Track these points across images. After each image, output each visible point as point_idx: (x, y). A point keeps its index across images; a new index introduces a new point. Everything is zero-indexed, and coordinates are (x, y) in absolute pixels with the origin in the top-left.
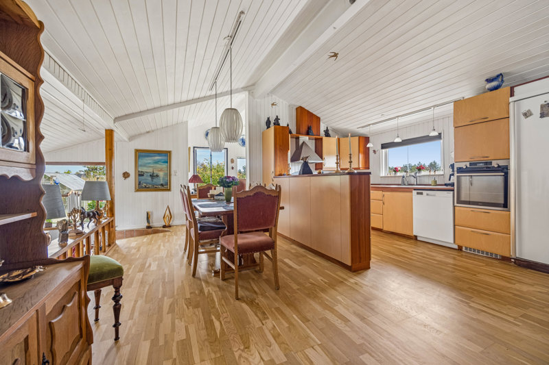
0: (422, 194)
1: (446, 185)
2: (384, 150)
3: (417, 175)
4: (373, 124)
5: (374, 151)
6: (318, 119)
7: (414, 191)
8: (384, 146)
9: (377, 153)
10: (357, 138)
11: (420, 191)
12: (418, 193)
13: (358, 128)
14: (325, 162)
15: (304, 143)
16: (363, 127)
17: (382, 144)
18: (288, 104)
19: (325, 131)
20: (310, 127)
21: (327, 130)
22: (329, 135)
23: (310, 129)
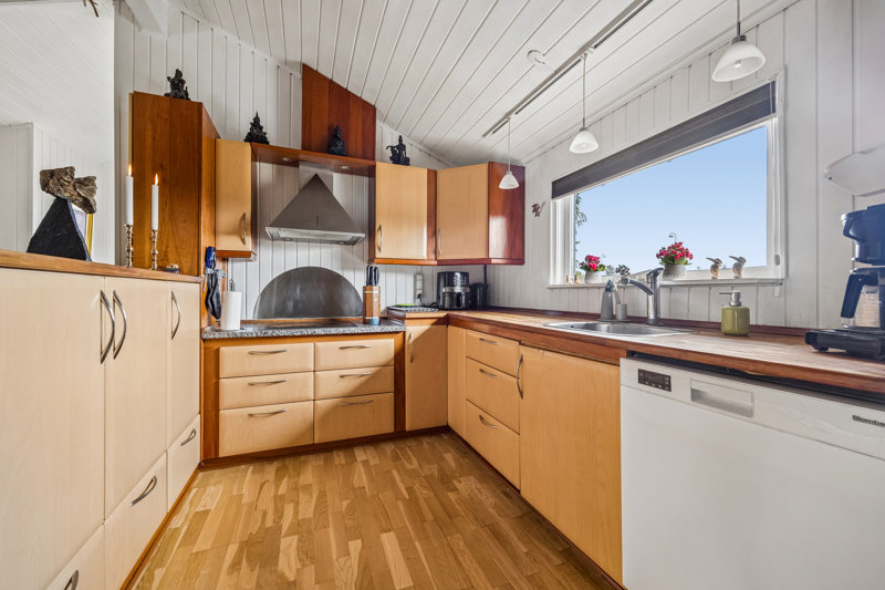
0: (664, 383)
1: (817, 340)
2: (560, 201)
3: (660, 280)
4: (518, 109)
5: (536, 209)
6: (369, 111)
7: (624, 362)
8: (560, 188)
9: (543, 212)
10: (484, 168)
11: (659, 367)
12: (645, 378)
13: (484, 136)
14: (380, 239)
15: (316, 179)
16: (495, 129)
17: (554, 183)
18: (272, 62)
19: (392, 148)
20: (336, 130)
21: (401, 147)
22: (406, 162)
23: (335, 136)
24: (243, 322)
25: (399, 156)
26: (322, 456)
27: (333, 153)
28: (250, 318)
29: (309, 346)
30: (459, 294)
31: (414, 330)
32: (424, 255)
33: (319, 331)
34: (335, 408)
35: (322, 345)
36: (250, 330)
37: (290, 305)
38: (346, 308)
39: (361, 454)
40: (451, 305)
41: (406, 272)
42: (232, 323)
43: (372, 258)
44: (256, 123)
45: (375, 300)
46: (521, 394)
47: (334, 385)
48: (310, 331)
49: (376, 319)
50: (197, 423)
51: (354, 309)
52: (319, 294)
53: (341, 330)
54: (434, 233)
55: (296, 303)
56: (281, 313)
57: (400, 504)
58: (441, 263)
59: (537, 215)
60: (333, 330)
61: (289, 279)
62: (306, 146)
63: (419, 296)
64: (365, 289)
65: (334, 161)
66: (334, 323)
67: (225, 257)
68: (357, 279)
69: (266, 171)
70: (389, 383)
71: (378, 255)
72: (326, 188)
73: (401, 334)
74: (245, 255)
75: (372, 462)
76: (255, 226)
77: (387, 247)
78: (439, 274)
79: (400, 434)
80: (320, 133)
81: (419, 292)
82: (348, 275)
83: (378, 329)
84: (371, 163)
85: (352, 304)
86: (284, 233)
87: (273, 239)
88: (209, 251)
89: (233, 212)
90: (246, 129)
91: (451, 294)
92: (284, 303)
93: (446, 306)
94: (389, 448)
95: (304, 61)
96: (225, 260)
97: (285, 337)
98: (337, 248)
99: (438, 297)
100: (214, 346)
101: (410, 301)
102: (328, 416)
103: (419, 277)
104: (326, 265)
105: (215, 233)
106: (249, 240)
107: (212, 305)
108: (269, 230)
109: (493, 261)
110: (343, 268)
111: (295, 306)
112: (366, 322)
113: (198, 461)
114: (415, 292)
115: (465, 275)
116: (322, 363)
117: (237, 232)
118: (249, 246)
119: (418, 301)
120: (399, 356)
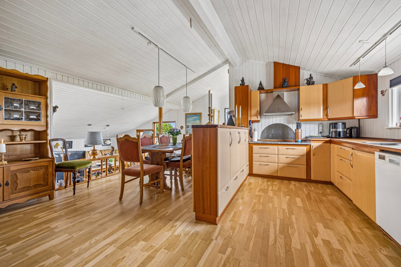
0: (383, 158)
2: (394, 89)
6: (297, 69)
7: (376, 153)
8: (394, 83)
9: (386, 94)
10: (350, 80)
11: (382, 154)
12: (380, 157)
13: (350, 66)
14: (301, 113)
15: (278, 96)
16: (354, 63)
17: (391, 81)
18: (265, 63)
19: (307, 79)
20: (285, 79)
21: (311, 78)
22: (313, 83)
23: (285, 81)
24: (258, 140)
25: (310, 82)
26: (280, 181)
27: (284, 87)
28: (259, 139)
29: (276, 147)
30: (340, 132)
31: (315, 145)
32: (321, 117)
33: (279, 143)
34: (284, 167)
35: (280, 147)
36: (259, 142)
37: (271, 135)
38: (290, 137)
39: (293, 182)
40: (336, 136)
41: (314, 124)
42: (255, 139)
43: (299, 120)
44: (261, 84)
45: (300, 134)
46: (352, 166)
47: (284, 160)
48: (276, 143)
49: (300, 140)
50: (248, 163)
51: (292, 137)
52: (280, 132)
53: (286, 143)
54: (326, 108)
55: (272, 135)
56: (268, 137)
57: (304, 195)
58: (329, 119)
59: (383, 95)
60: (284, 143)
61: (270, 127)
62: (275, 87)
63: (321, 133)
64: (296, 130)
65: (285, 89)
66: (285, 141)
67: (253, 122)
68: (293, 127)
69: (263, 96)
70: (304, 162)
71: (301, 118)
72: (282, 99)
73: (309, 146)
74: (258, 121)
75: (297, 185)
76: (260, 113)
77: (304, 115)
78: (330, 124)
79: (308, 180)
80: (280, 81)
81: (320, 131)
82: (290, 126)
83: (300, 143)
84: (298, 87)
85: (292, 135)
86: (268, 114)
87: (265, 116)
88: (250, 121)
89: (255, 110)
90: (258, 86)
91: (336, 132)
92: (269, 135)
93: (333, 136)
94: (304, 183)
95: (274, 61)
96: (252, 123)
97: (269, 144)
98: (286, 117)
99: (330, 133)
100: (251, 145)
101: (316, 134)
102: (283, 168)
103: (320, 125)
104: (282, 122)
105: (251, 116)
106: (259, 117)
107: (251, 135)
108: (264, 114)
109: (356, 118)
110: (288, 123)
111: (272, 136)
112: (296, 141)
113: (248, 173)
114: (319, 130)
115: (344, 124)
116: (280, 153)
117: (256, 115)
118: (259, 119)
119: (320, 135)
120: (308, 154)
